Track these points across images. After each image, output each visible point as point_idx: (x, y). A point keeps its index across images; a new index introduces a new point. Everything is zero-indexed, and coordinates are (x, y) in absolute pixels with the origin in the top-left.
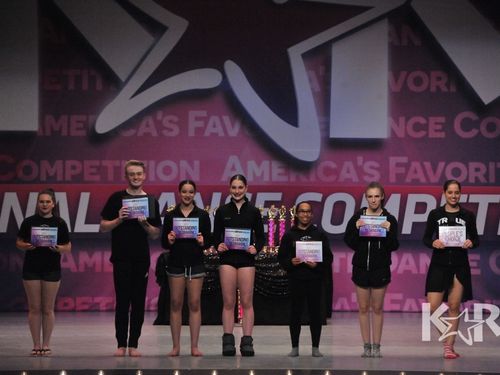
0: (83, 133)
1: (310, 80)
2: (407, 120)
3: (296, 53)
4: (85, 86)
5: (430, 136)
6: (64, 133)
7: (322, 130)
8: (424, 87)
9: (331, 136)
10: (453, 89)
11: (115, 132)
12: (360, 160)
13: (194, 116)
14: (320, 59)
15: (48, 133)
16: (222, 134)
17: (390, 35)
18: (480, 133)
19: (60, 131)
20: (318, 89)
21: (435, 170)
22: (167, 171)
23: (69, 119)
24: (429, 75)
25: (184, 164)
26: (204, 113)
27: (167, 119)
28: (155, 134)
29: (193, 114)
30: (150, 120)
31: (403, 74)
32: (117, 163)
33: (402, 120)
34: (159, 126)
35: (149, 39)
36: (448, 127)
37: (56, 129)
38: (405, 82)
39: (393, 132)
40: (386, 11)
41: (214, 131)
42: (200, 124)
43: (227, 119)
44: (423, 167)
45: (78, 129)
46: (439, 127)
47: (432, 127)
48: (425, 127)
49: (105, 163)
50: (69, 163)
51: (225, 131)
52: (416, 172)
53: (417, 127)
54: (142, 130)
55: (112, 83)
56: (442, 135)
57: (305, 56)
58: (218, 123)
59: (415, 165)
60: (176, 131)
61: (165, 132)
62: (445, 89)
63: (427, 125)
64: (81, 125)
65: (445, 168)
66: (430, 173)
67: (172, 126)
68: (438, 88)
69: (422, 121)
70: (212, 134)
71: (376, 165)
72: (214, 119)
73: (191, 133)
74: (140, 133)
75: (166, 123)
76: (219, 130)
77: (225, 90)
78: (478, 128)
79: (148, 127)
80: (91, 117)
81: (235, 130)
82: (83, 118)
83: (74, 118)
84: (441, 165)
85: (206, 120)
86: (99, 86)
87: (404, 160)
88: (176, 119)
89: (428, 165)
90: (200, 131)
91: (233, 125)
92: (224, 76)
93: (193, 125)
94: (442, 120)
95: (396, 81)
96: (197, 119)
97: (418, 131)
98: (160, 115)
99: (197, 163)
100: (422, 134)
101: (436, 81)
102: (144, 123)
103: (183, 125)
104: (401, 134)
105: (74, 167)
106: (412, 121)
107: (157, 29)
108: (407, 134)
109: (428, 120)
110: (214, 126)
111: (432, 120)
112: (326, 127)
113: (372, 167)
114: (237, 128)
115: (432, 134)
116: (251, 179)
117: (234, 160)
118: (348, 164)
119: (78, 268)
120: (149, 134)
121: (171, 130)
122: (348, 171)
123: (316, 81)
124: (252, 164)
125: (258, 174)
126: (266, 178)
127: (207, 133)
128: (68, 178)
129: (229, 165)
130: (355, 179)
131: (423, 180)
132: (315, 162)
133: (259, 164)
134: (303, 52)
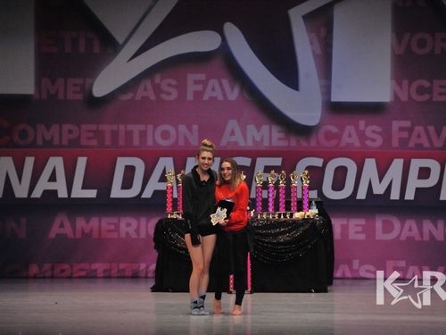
0: (80, 97)
1: (311, 43)
2: (410, 84)
3: (296, 15)
4: (82, 49)
5: (434, 100)
6: (61, 96)
7: (323, 94)
8: (428, 49)
9: (333, 100)
11: (113, 96)
12: (362, 124)
13: (193, 78)
14: (322, 21)
15: (44, 96)
16: (220, 97)
19: (57, 95)
20: (319, 51)
21: (439, 134)
22: (165, 135)
23: (66, 84)
24: (434, 37)
25: (182, 128)
26: (202, 77)
27: (166, 83)
28: (153, 98)
29: (191, 77)
30: (147, 83)
31: (407, 35)
32: (114, 127)
33: (405, 83)
34: (157, 89)
37: (53, 92)
38: (409, 44)
39: (396, 96)
41: (214, 95)
42: (199, 88)
43: (225, 82)
45: (75, 92)
46: (443, 90)
47: (436, 90)
48: (430, 91)
49: (102, 127)
50: (66, 127)
51: (224, 95)
52: (419, 136)
53: (420, 91)
54: (140, 93)
55: (110, 46)
57: (306, 18)
58: (217, 87)
59: (419, 129)
60: (174, 95)
61: (164, 96)
63: (431, 88)
64: (78, 89)
66: (434, 137)
67: (171, 90)
68: (443, 49)
69: (426, 84)
70: (211, 98)
71: (378, 129)
72: (213, 82)
73: (190, 97)
74: (138, 97)
75: (164, 86)
76: (218, 94)
77: (224, 53)
79: (146, 91)
80: (88, 80)
81: (234, 94)
82: (79, 81)
83: (71, 81)
85: (205, 83)
86: (97, 49)
87: (407, 124)
88: (174, 82)
89: (431, 128)
90: (198, 95)
91: (232, 89)
92: (224, 39)
93: (191, 88)
95: (400, 42)
96: (196, 82)
97: (422, 94)
98: (157, 79)
99: (195, 127)
100: (426, 97)
101: (441, 43)
102: (142, 87)
103: (182, 89)
104: (404, 98)
105: (70, 132)
106: (416, 84)
108: (410, 98)
109: (432, 83)
110: (213, 89)
111: (437, 83)
112: (327, 90)
113: (374, 132)
114: (237, 90)
115: (437, 98)
116: (250, 143)
117: (233, 124)
118: (350, 129)
119: (75, 234)
120: (148, 97)
121: (169, 94)
122: (350, 136)
123: (317, 44)
124: (251, 129)
125: (258, 139)
126: (266, 143)
127: (206, 97)
128: (65, 142)
129: (228, 130)
130: (357, 144)
131: (427, 145)
132: (316, 126)
133: (259, 128)
134: (304, 13)
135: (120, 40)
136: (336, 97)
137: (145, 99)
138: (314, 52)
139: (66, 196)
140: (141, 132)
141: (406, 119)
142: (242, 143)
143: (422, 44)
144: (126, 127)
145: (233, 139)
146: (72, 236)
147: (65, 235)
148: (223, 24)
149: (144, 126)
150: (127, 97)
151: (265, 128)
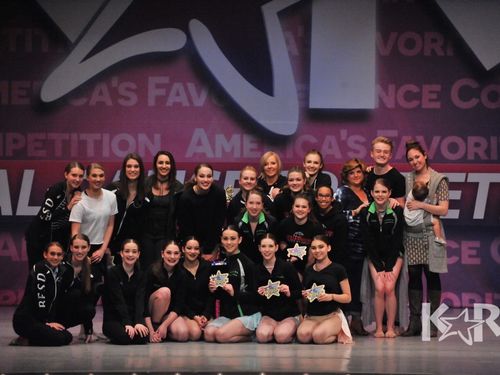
0: (26, 102)
1: (287, 43)
2: (397, 89)
3: (271, 12)
4: (29, 48)
5: (423, 106)
6: (4, 101)
7: (300, 100)
8: (415, 51)
9: (311, 106)
10: (450, 53)
11: (64, 101)
12: (344, 133)
13: (155, 82)
14: (299, 18)
16: (186, 103)
18: (480, 103)
20: (296, 52)
21: (428, 144)
22: (124, 145)
23: (10, 85)
25: (142, 137)
26: (165, 80)
27: (125, 87)
28: (109, 103)
29: (153, 81)
30: (103, 87)
31: (394, 35)
32: (66, 136)
33: (392, 88)
34: (114, 93)
36: (444, 96)
38: (396, 45)
39: (381, 100)
41: (178, 100)
42: (162, 92)
43: (191, 87)
45: (21, 97)
46: (434, 96)
47: (426, 96)
48: (418, 96)
49: (53, 136)
50: (10, 136)
51: (190, 99)
53: (409, 96)
54: (95, 98)
55: (61, 45)
56: (437, 105)
57: (282, 14)
58: (182, 91)
60: (134, 99)
61: (121, 102)
62: (440, 53)
63: (420, 93)
64: (24, 92)
65: (440, 142)
67: (129, 94)
68: (433, 51)
69: (414, 89)
70: (175, 104)
71: (362, 139)
72: (178, 86)
73: (151, 102)
74: (93, 102)
75: (122, 91)
76: (183, 99)
77: (190, 53)
78: (479, 97)
79: (101, 95)
80: (36, 84)
81: (201, 99)
82: (27, 84)
83: (16, 84)
84: (437, 139)
85: (168, 87)
86: (45, 47)
87: (394, 133)
88: (133, 86)
89: (420, 139)
90: (161, 100)
91: (198, 93)
92: (189, 37)
93: (153, 93)
94: (437, 88)
95: (386, 42)
96: (158, 86)
97: (409, 100)
98: (115, 82)
99: (157, 137)
100: (414, 104)
101: (431, 44)
102: (96, 92)
103: (142, 93)
104: (390, 104)
105: (15, 141)
106: (404, 89)
108: (397, 104)
109: (421, 88)
110: (178, 94)
111: (426, 88)
112: (305, 96)
113: (357, 142)
114: (204, 96)
115: (426, 105)
116: (219, 155)
117: (200, 133)
118: (330, 139)
119: (20, 256)
120: (104, 103)
121: (127, 99)
122: (330, 147)
123: (293, 44)
124: (220, 139)
125: (228, 150)
126: (237, 154)
127: (170, 102)
128: (9, 153)
129: (194, 139)
130: (338, 155)
132: (292, 136)
133: (228, 138)
134: (279, 10)
135: (73, 39)
136: (314, 104)
137: (101, 104)
138: (290, 53)
139: (11, 214)
140: (96, 142)
142: (210, 155)
143: (410, 44)
144: (79, 137)
145: (200, 150)
146: (18, 259)
147: (10, 258)
148: (188, 21)
149: (99, 135)
150: (80, 102)
151: (236, 138)
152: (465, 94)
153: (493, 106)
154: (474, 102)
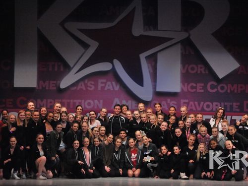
0: (55, 88)
1: (149, 68)
2: (188, 85)
3: (143, 57)
4: (56, 69)
5: (198, 91)
6: (47, 88)
7: (153, 88)
8: (195, 71)
9: (157, 91)
10: (207, 72)
11: (68, 88)
12: (169, 100)
13: (101, 82)
14: (153, 59)
15: (41, 88)
16: (112, 89)
17: (181, 50)
18: (218, 90)
19: (45, 87)
20: (152, 71)
21: (199, 105)
22: (89, 104)
23: (49, 82)
24: (197, 67)
25: (96, 101)
26: (105, 81)
27: (90, 83)
28: (84, 89)
29: (100, 81)
30: (82, 83)
31: (187, 66)
32: (69, 101)
33: (186, 84)
34: (86, 86)
35: (82, 50)
36: (205, 87)
37: (44, 86)
38: (187, 69)
39: (182, 89)
40: (180, 40)
41: (109, 88)
42: (103, 85)
43: (114, 83)
44: (195, 104)
45: (53, 87)
46: (201, 88)
47: (198, 87)
48: (196, 88)
49: (63, 101)
50: (49, 101)
51: (113, 88)
52: (191, 106)
53: (192, 87)
54: (79, 87)
55: (67, 68)
56: (203, 91)
57: (147, 58)
58: (110, 85)
59: (191, 103)
60: (93, 88)
61: (89, 88)
62: (203, 72)
63: (196, 86)
64: (54, 85)
65: (203, 105)
66: (197, 106)
67: (92, 86)
68: (201, 71)
69: (194, 85)
70: (108, 89)
71: (175, 103)
72: (109, 83)
73: (99, 88)
74: (78, 89)
75: (89, 85)
76: (111, 88)
77: (114, 72)
78: (217, 88)
79: (81, 86)
80: (58, 82)
81: (117, 88)
82: (55, 82)
83: (52, 82)
84: (202, 103)
85: (105, 83)
86: (62, 69)
87: (187, 101)
88: (93, 83)
89: (196, 103)
90: (103, 88)
91: (116, 85)
92: (113, 66)
93: (100, 86)
94: (203, 85)
95: (184, 68)
96: (102, 83)
97: (192, 89)
98: (86, 81)
99: (101, 101)
100: (194, 90)
101: (200, 69)
102: (80, 84)
103: (96, 85)
104: (185, 90)
105: (51, 102)
106: (190, 85)
107: (86, 46)
108: (188, 90)
111: (199, 85)
112: (155, 87)
113: (173, 104)
114: (118, 87)
117: (116, 100)
118: (164, 103)
122: (164, 105)
123: (151, 68)
124: (124, 102)
126: (130, 108)
127: (106, 89)
128: (49, 107)
129: (115, 102)
130: (167, 109)
131: (194, 109)
132: (150, 101)
133: (127, 102)
134: (146, 56)
135: (72, 66)
136: (158, 90)
137: (81, 89)
138: (150, 72)
140: (79, 103)
141: (186, 99)
143: (193, 69)
144: (73, 101)
148: (113, 60)
149: (80, 100)
150: (74, 88)
151: (130, 102)
152: (212, 87)
153: (222, 91)
154: (215, 90)
